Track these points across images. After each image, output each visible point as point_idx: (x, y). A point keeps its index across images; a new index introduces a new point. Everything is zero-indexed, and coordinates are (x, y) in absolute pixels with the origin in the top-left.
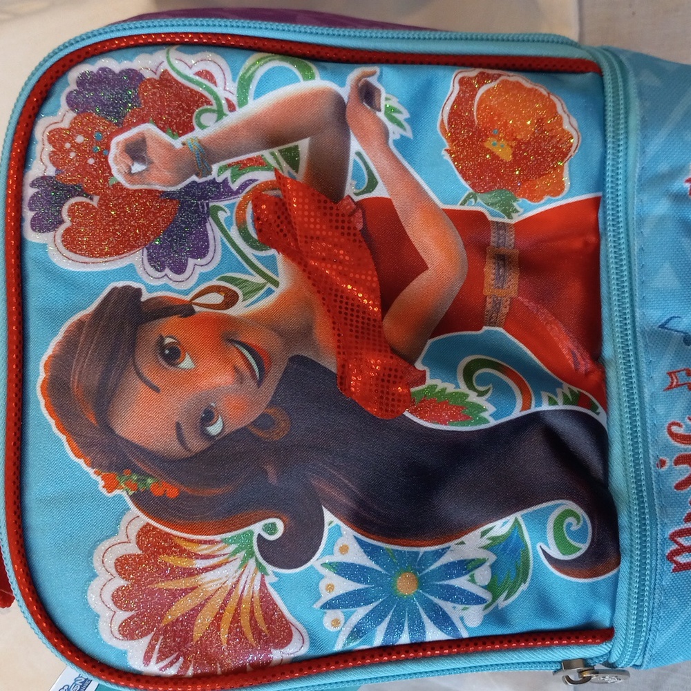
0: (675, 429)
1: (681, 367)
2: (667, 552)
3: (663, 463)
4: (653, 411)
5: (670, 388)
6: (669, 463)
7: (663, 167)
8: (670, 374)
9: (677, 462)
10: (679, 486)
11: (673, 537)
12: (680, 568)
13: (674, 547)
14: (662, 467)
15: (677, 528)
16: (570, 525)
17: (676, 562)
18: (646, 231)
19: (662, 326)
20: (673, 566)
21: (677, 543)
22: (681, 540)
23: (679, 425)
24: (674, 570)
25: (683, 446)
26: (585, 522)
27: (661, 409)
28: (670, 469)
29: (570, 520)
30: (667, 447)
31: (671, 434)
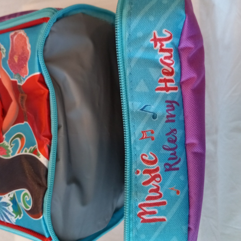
0: (144, 157)
1: (148, 129)
2: (138, 213)
3: (138, 172)
4: (135, 148)
5: (142, 138)
6: (141, 172)
7: (140, 34)
8: (143, 132)
9: (144, 172)
10: (144, 183)
11: (141, 206)
12: (144, 221)
13: (141, 211)
14: (137, 174)
15: (142, 203)
16: (26, 198)
17: (142, 218)
18: (132, 65)
19: (142, 110)
20: (141, 220)
21: (143, 209)
22: (145, 208)
23: (146, 156)
24: (142, 222)
25: (147, 165)
27: (138, 148)
28: (141, 175)
29: (26, 196)
30: (141, 166)
31: (144, 160)
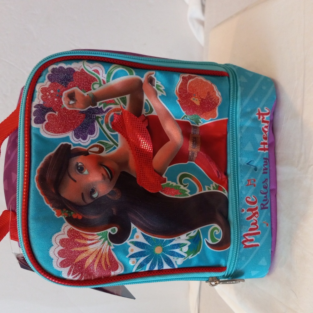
0: (248, 199)
1: (252, 178)
2: (242, 241)
3: (243, 210)
4: (241, 192)
5: (248, 185)
6: (245, 210)
7: (249, 110)
8: (248, 180)
9: (248, 211)
10: (248, 219)
11: (244, 236)
12: (246, 247)
13: (245, 239)
14: (243, 212)
15: (246, 233)
16: (216, 232)
17: (245, 245)
18: (243, 131)
19: (248, 164)
20: (244, 246)
21: (246, 238)
22: (247, 237)
23: (250, 198)
24: (244, 247)
25: (250, 205)
26: (220, 232)
27: (244, 192)
28: (245, 212)
29: (216, 231)
30: (245, 206)
31: (248, 202)
